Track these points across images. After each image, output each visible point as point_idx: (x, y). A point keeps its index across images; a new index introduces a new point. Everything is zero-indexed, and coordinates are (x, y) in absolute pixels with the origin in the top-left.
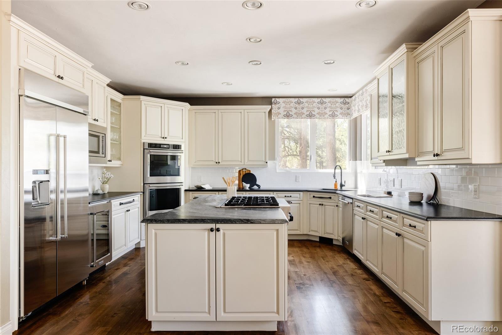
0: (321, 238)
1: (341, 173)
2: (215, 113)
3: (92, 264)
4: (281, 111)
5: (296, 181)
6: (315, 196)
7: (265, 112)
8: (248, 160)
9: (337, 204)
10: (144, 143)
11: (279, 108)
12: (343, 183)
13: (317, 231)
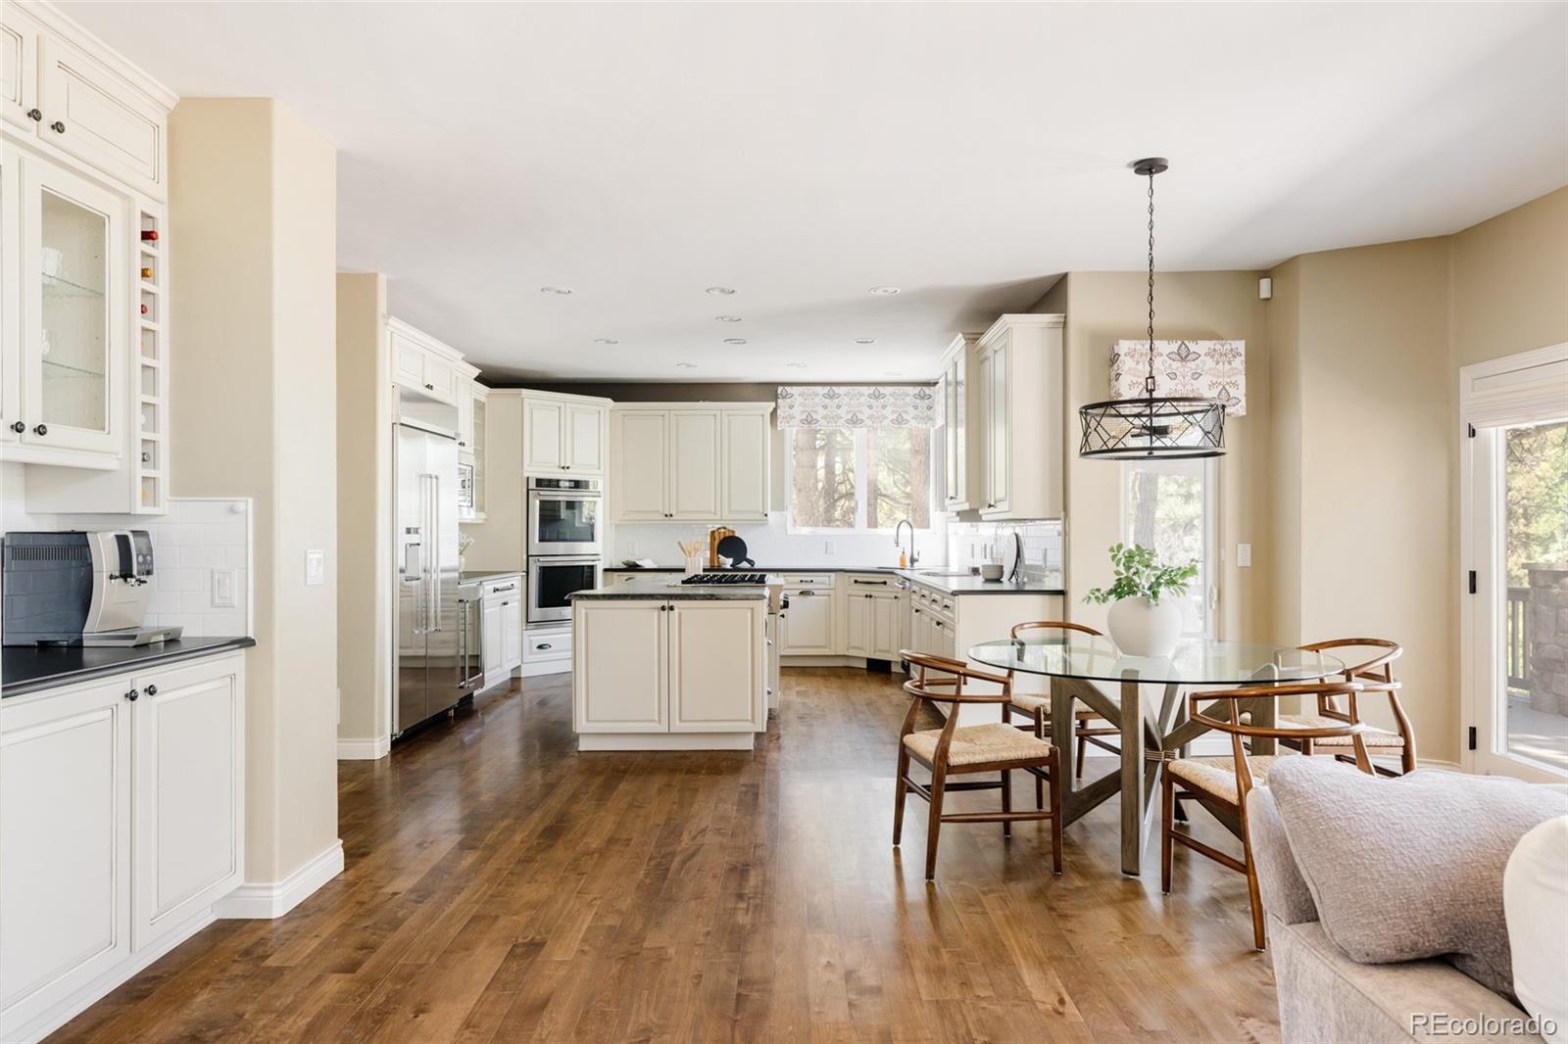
0: (870, 661)
1: (912, 535)
2: (663, 416)
3: (462, 684)
4: (797, 412)
5: (826, 552)
6: (859, 579)
7: (763, 416)
8: (730, 511)
9: (895, 594)
10: (528, 478)
11: (791, 407)
12: (916, 556)
13: (861, 649)
